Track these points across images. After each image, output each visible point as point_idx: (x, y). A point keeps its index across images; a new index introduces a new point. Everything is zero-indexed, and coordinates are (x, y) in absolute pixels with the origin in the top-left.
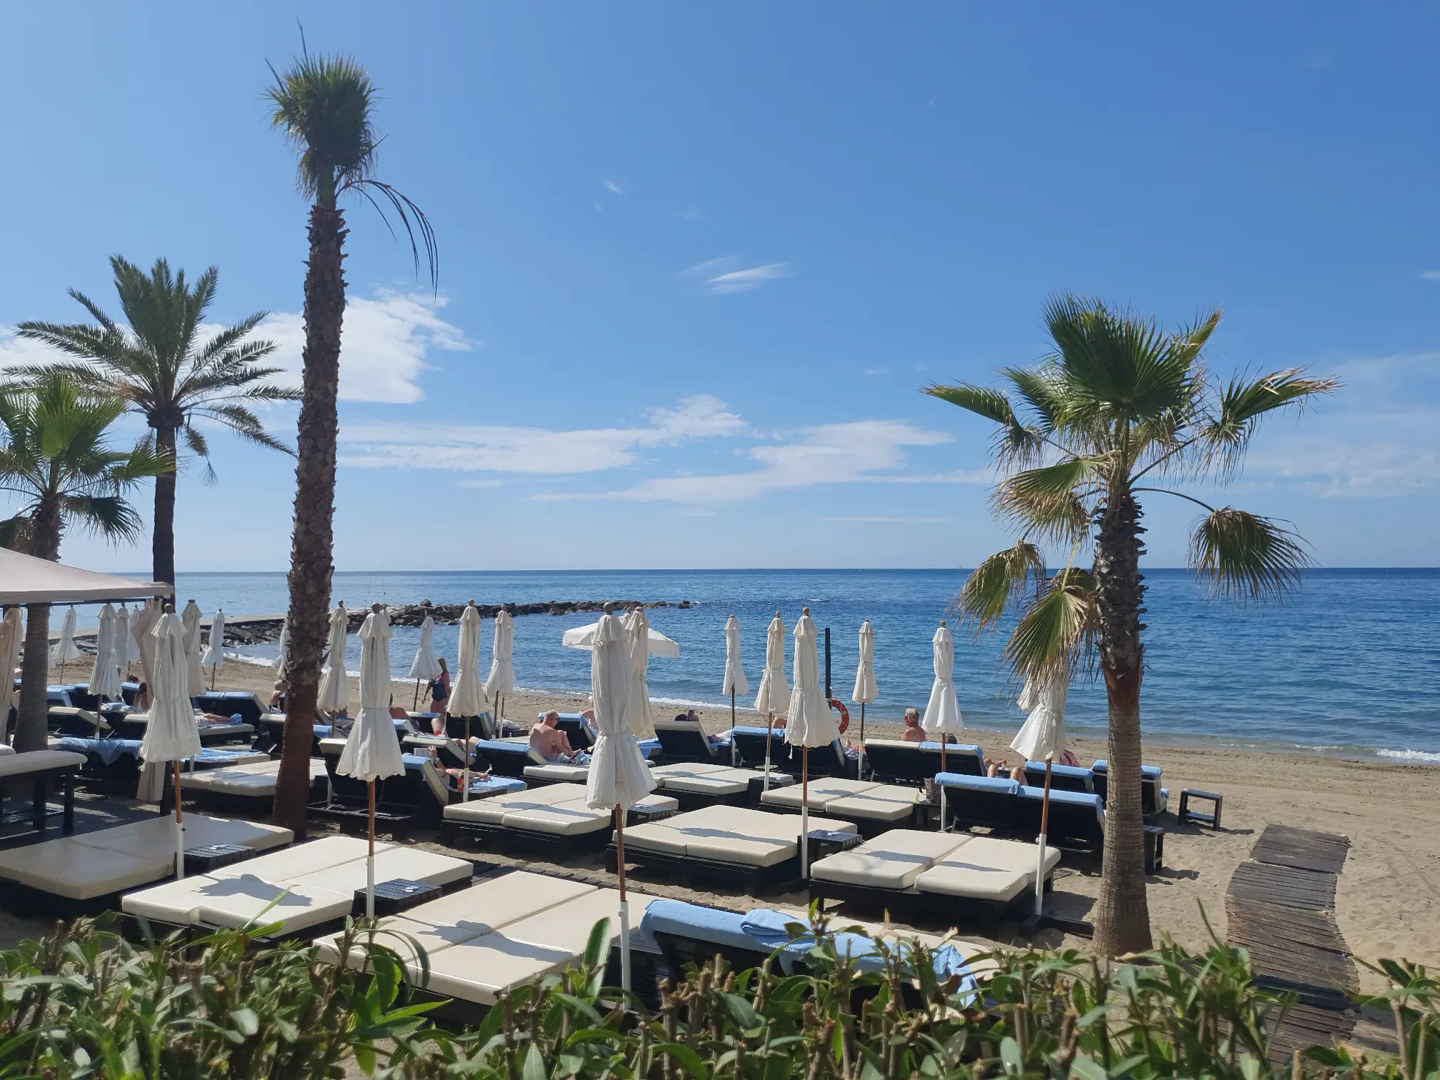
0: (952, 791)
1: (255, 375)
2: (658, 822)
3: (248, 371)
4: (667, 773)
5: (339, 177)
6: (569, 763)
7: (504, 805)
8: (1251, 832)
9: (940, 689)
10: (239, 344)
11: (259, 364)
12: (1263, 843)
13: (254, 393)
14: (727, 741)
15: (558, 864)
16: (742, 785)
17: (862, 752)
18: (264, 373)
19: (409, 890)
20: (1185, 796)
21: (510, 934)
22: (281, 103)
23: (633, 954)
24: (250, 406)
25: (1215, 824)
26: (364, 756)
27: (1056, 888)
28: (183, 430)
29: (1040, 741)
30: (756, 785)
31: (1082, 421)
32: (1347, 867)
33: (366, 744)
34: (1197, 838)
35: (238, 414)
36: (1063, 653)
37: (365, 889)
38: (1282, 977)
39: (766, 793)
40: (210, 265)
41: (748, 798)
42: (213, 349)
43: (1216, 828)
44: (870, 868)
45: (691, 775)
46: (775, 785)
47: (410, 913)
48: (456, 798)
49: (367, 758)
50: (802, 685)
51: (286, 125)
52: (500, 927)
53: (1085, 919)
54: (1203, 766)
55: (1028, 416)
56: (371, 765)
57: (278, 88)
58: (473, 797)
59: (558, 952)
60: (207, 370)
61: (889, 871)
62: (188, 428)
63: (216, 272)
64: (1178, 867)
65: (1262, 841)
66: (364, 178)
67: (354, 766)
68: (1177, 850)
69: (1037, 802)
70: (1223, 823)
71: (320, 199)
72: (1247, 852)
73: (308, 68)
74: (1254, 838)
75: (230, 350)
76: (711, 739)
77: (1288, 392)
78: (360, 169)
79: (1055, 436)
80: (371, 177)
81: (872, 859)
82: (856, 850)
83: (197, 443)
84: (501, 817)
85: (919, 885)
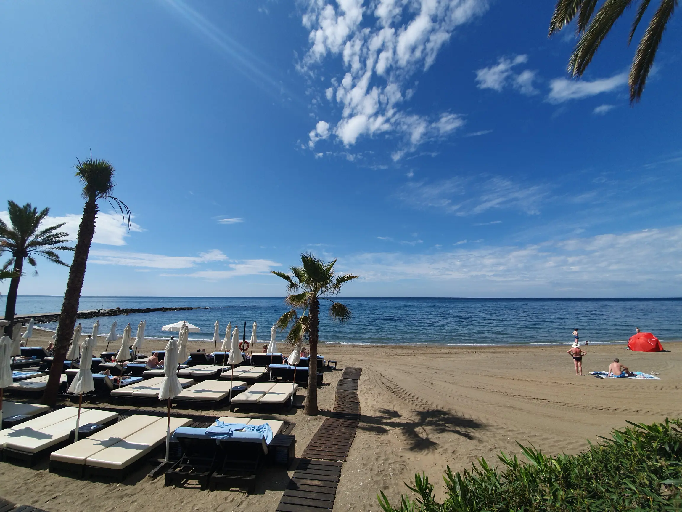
0: (273, 369)
1: (59, 242)
2: (186, 389)
3: (57, 240)
4: (192, 370)
5: (98, 194)
6: (160, 369)
7: (134, 388)
8: (342, 370)
9: (272, 342)
10: (54, 232)
11: (62, 239)
12: (345, 373)
13: (58, 248)
14: (213, 356)
15: (150, 407)
16: (215, 371)
17: (251, 357)
18: (63, 241)
19: (92, 428)
20: (329, 362)
21: (129, 441)
22: (80, 170)
23: (171, 443)
24: (56, 252)
25: (335, 369)
26: (79, 386)
27: (297, 394)
28: (27, 258)
29: (294, 359)
30: (219, 371)
31: (307, 282)
32: (361, 377)
33: (80, 382)
34: (331, 373)
35: (51, 254)
36: (300, 339)
37: (75, 430)
38: (346, 412)
39: (222, 374)
40: (47, 207)
41: (216, 376)
42: (44, 233)
43: (336, 370)
44: (248, 398)
45: (199, 370)
46: (225, 371)
47: (92, 437)
48: (116, 387)
49: (80, 387)
50: (234, 347)
51: (81, 176)
52: (125, 438)
53: (303, 404)
54: (334, 350)
55: (295, 280)
56: (81, 389)
57: (79, 166)
58: (122, 386)
59: (145, 446)
60: (40, 240)
61: (254, 398)
62: (29, 257)
63: (49, 209)
64: (326, 383)
65: (344, 372)
66: (107, 195)
67: (75, 389)
68: (326, 378)
69: (293, 370)
70: (337, 368)
71: (90, 200)
72: (341, 376)
73: (91, 161)
74: (343, 371)
75: (50, 234)
76: (208, 356)
77: (349, 278)
78: (106, 193)
79: (301, 285)
80: (110, 195)
81: (249, 394)
82: (246, 392)
83: (32, 262)
84: (132, 393)
85: (261, 402)
